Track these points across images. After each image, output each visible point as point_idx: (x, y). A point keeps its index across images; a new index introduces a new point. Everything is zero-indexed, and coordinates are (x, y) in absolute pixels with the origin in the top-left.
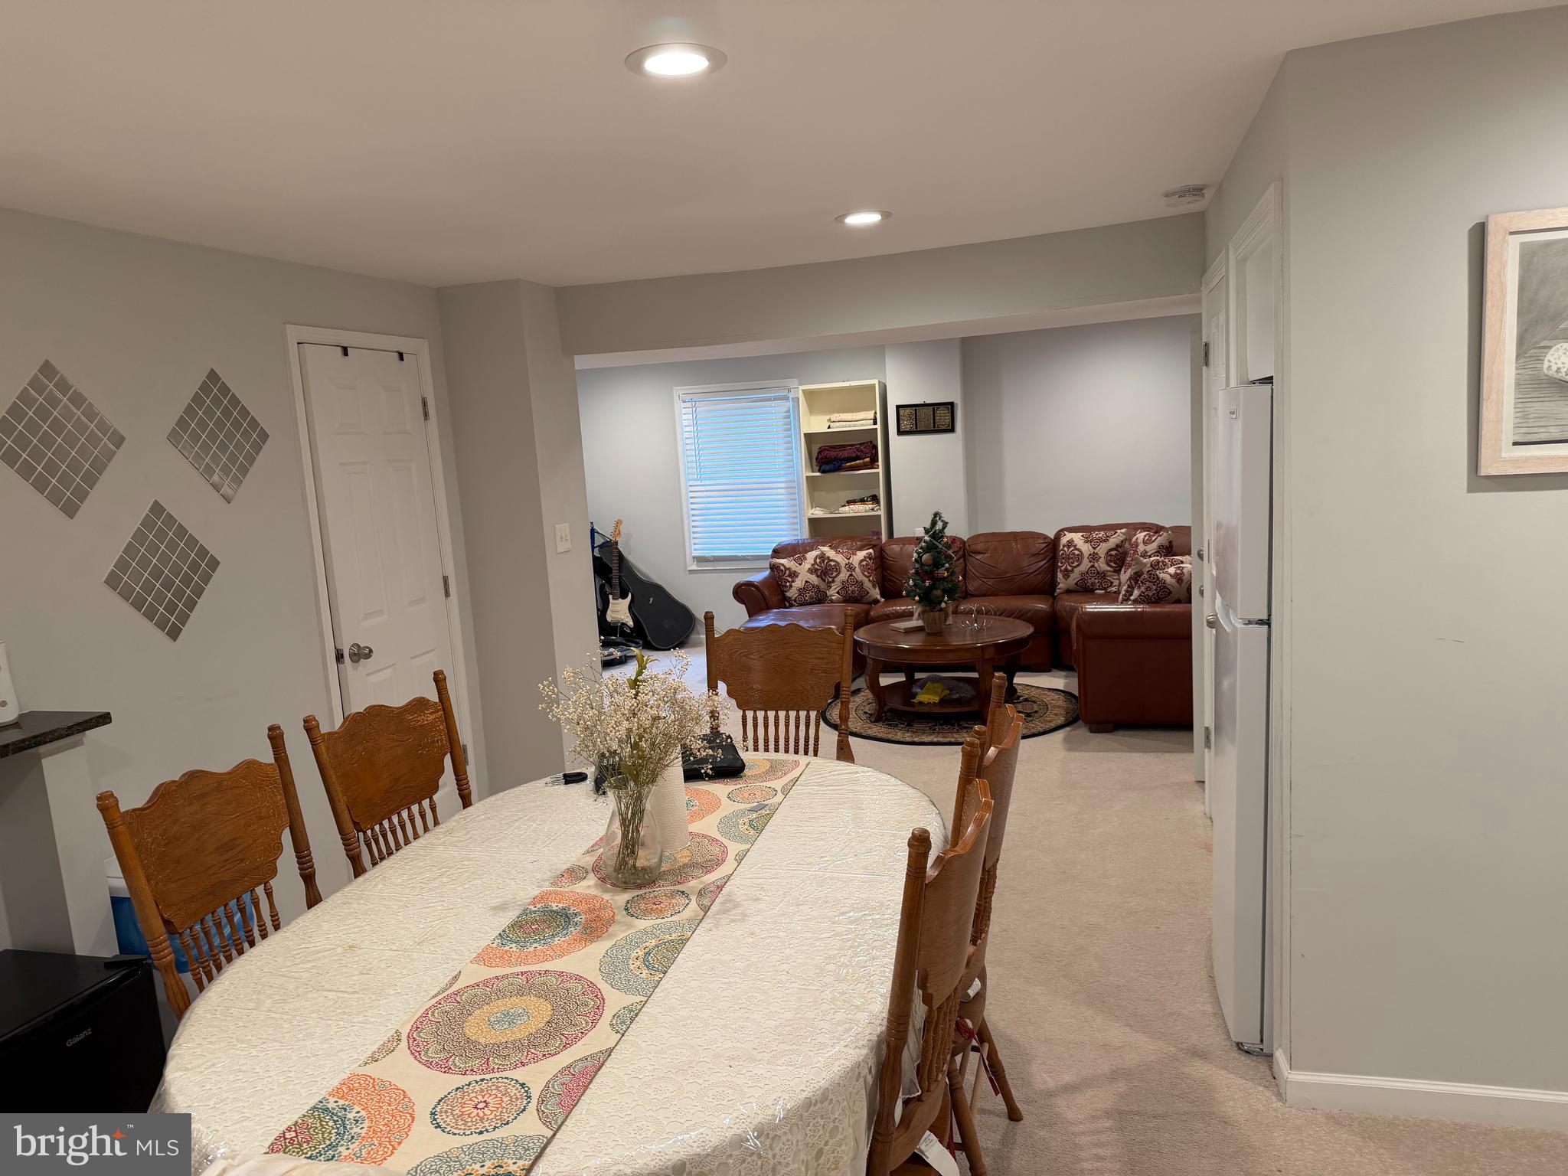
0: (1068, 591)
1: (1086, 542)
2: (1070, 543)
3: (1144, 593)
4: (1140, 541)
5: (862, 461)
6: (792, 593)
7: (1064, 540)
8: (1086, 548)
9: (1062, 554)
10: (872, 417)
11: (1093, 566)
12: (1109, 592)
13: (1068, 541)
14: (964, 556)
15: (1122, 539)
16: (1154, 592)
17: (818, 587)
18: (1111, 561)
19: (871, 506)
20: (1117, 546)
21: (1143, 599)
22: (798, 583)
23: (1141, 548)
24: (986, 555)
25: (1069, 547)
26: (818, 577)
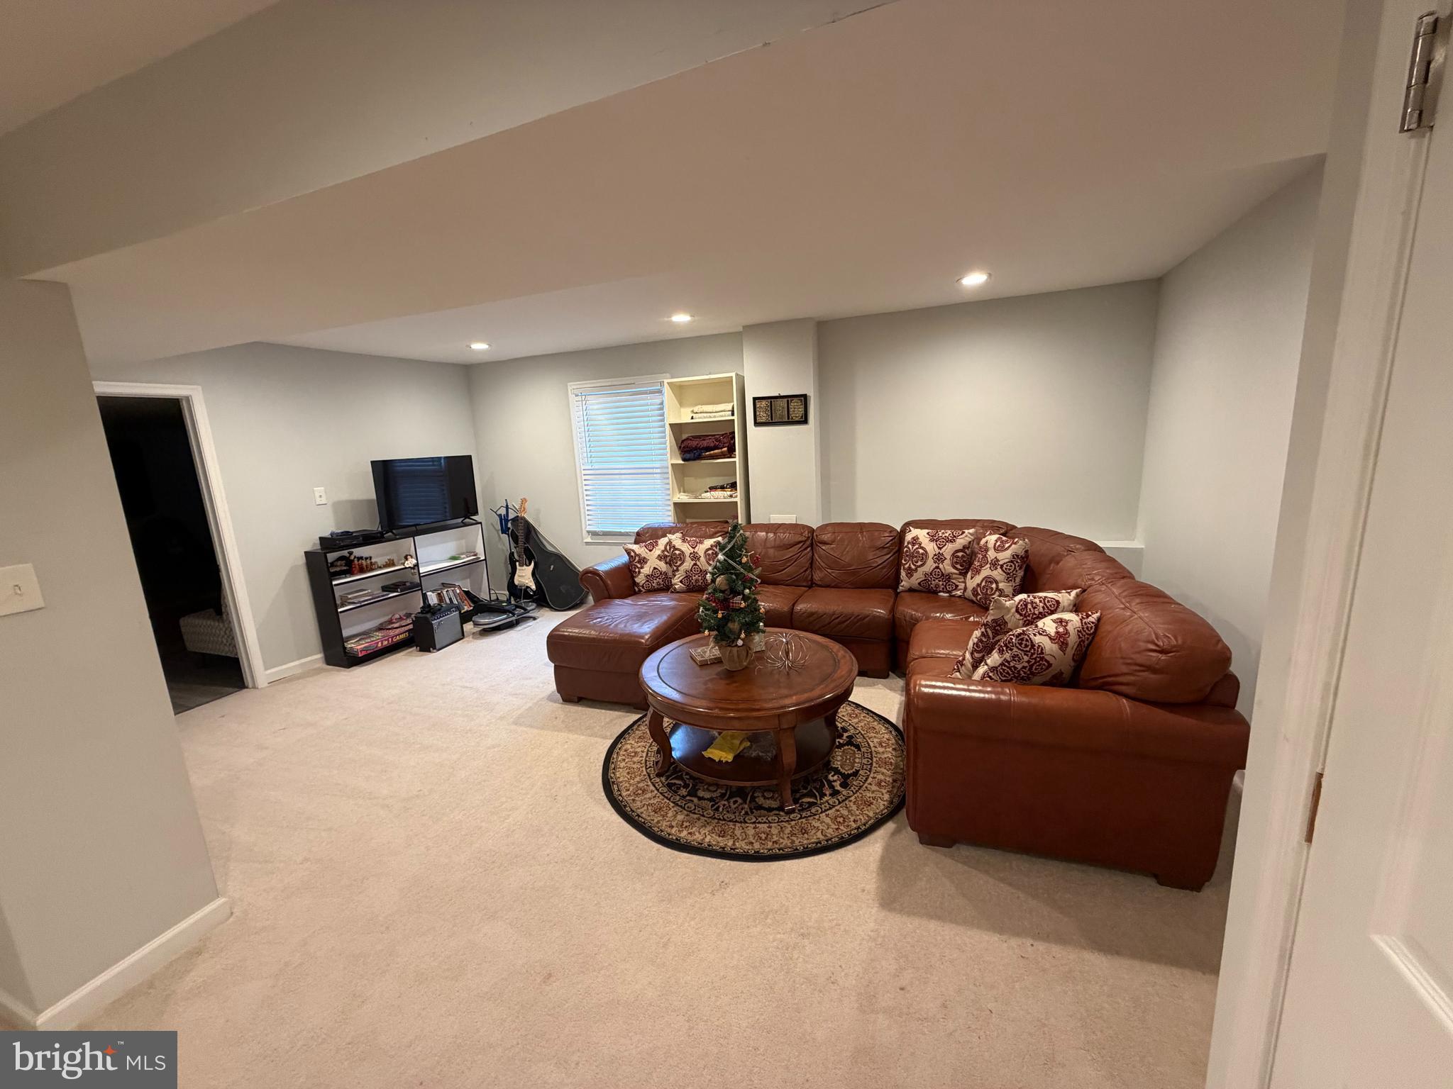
0: (911, 590)
1: (932, 540)
2: (915, 540)
3: (1008, 662)
4: (991, 545)
5: (720, 451)
6: (640, 579)
7: (909, 537)
8: (931, 548)
9: (907, 551)
10: (731, 409)
11: (937, 567)
12: (954, 596)
13: (913, 538)
14: (812, 545)
15: (970, 540)
16: (1026, 664)
17: (666, 574)
18: (957, 563)
19: (729, 493)
20: (964, 547)
21: (1006, 675)
22: (647, 570)
23: (991, 554)
24: (832, 546)
25: (913, 545)
26: (666, 563)
